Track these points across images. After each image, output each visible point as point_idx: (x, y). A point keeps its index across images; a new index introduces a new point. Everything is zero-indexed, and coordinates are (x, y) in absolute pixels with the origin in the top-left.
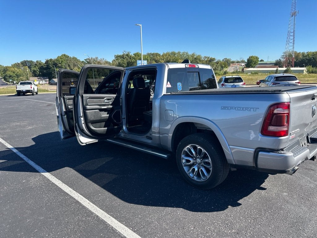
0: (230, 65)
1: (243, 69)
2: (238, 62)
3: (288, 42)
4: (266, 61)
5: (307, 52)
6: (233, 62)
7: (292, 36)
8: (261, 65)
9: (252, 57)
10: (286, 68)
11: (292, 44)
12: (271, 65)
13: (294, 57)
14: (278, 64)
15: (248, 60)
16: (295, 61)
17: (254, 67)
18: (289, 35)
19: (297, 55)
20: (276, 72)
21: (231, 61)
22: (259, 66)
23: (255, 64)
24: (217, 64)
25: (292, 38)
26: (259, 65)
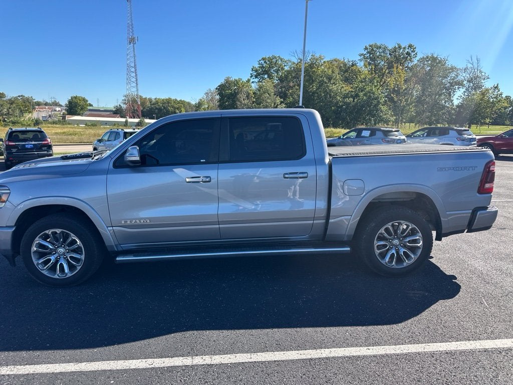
0: (35, 109)
1: (64, 118)
2: (46, 104)
3: (129, 82)
4: (95, 106)
5: (155, 99)
6: (38, 104)
7: (133, 73)
8: (93, 112)
9: (76, 98)
10: (139, 119)
11: (135, 85)
12: (109, 113)
13: (139, 103)
14: (118, 112)
15: (70, 102)
16: (142, 109)
17: (82, 115)
18: (129, 71)
19: (144, 101)
20: (126, 124)
21: (35, 101)
22: (89, 114)
23: (82, 109)
24: (12, 104)
25: (133, 75)
26: (90, 112)
